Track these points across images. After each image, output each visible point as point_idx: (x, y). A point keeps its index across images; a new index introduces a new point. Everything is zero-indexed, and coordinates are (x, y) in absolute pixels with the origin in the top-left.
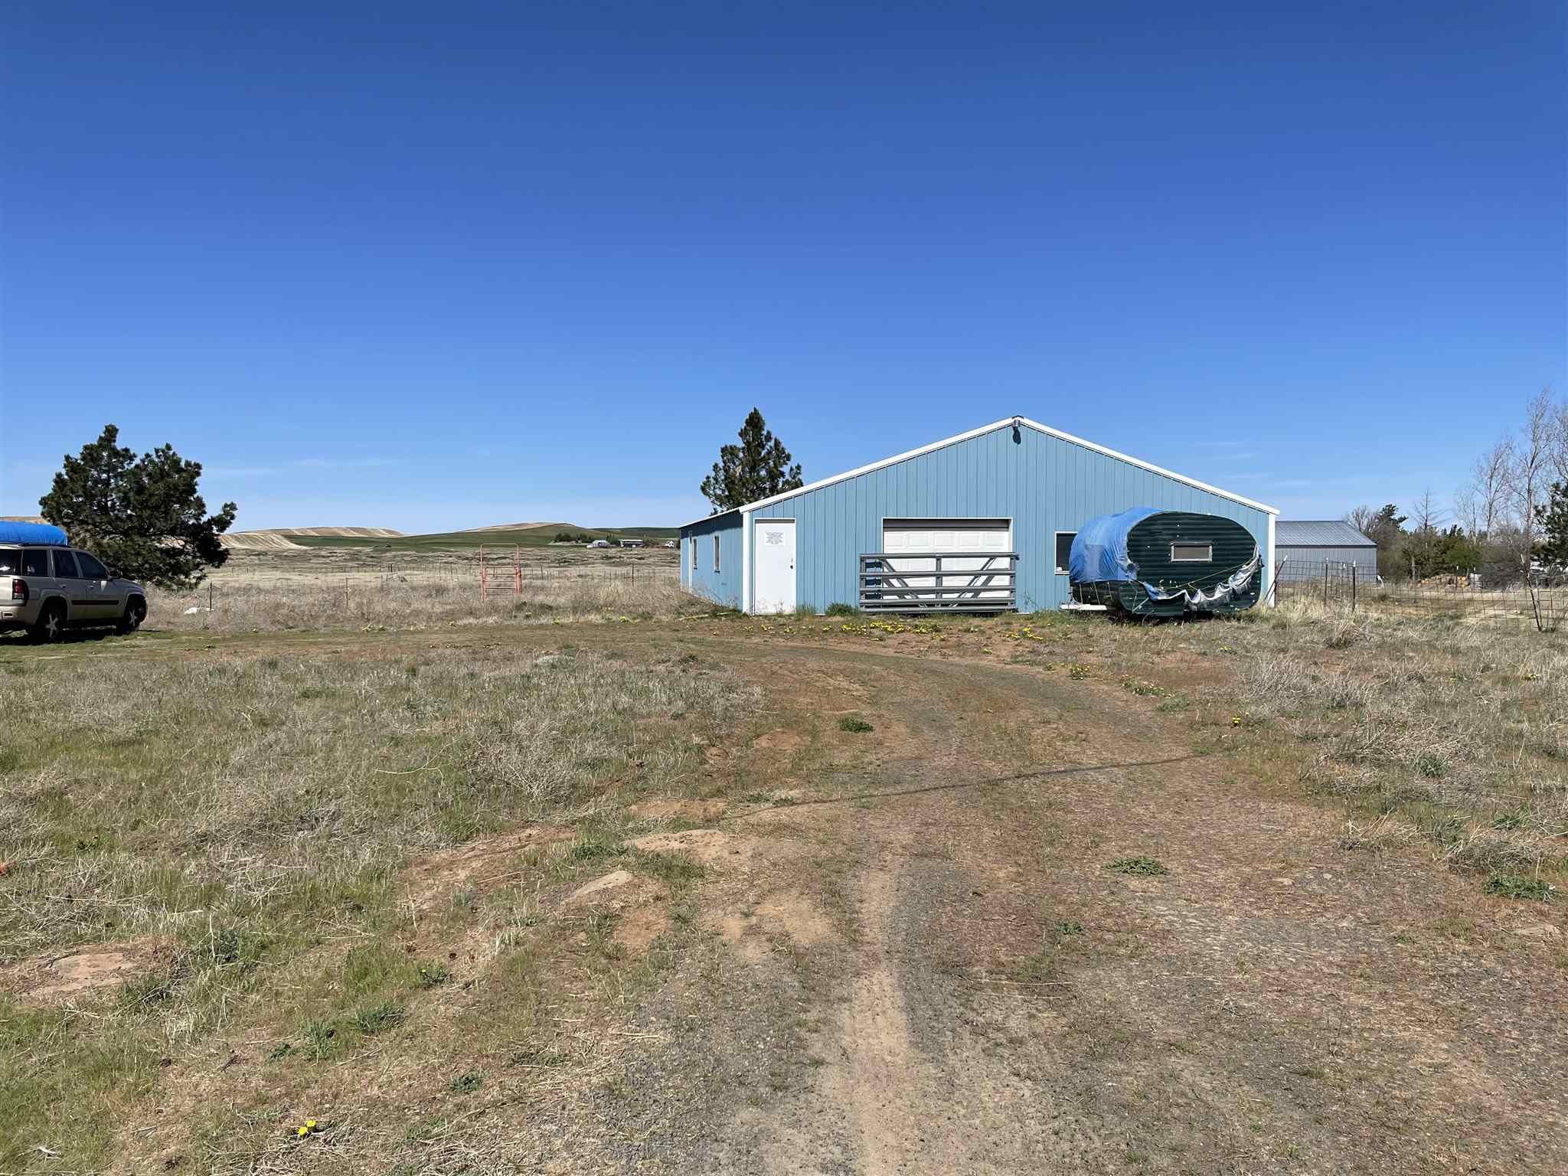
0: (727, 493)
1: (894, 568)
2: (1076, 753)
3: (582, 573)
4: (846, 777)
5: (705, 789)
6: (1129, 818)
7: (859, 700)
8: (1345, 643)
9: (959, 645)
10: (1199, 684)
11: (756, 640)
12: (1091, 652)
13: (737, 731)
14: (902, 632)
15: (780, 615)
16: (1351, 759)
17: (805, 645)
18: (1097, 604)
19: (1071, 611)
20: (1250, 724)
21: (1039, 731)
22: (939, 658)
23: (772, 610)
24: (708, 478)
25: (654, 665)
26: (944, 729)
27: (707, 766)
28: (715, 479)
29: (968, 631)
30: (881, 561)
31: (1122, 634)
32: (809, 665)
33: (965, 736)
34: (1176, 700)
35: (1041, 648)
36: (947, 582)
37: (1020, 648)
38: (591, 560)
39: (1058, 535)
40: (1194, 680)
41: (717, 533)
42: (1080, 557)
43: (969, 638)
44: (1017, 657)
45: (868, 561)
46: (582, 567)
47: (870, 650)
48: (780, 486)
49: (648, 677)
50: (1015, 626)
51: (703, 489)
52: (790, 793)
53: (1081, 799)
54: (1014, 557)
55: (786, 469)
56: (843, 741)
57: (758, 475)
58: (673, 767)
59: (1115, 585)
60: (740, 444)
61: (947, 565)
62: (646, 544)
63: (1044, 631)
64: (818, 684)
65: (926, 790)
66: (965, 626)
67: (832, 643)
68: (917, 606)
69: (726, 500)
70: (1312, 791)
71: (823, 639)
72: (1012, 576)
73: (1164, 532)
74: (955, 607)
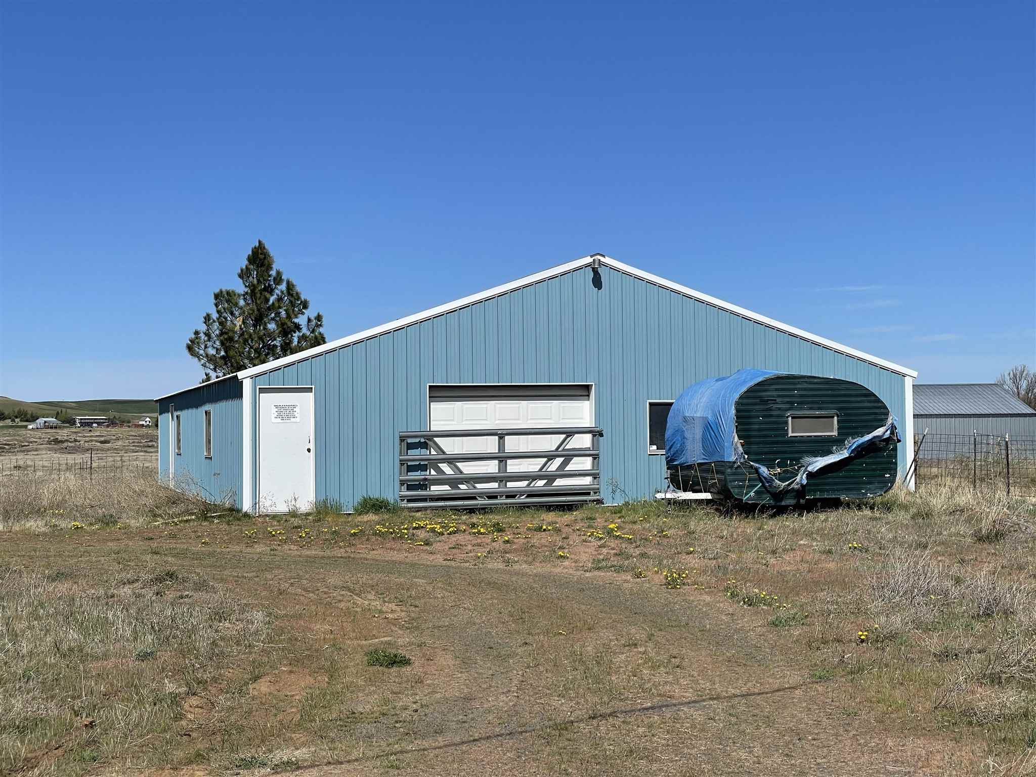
0: (223, 353)
1: (445, 449)
2: (666, 683)
3: (21, 463)
4: (372, 729)
5: (179, 754)
6: (728, 766)
7: (395, 625)
8: (996, 535)
9: (527, 549)
10: (822, 590)
11: (259, 548)
12: (691, 553)
13: (228, 674)
14: (455, 532)
15: (293, 514)
16: (996, 680)
17: (328, 553)
18: (700, 491)
19: (669, 501)
20: (881, 639)
21: (623, 657)
22: (501, 566)
23: (282, 508)
24: (197, 333)
25: (117, 587)
26: (502, 658)
27: (184, 723)
28: (207, 335)
29: (539, 529)
30: (426, 441)
31: (731, 529)
32: (331, 581)
33: (529, 667)
34: (792, 612)
35: (631, 550)
36: (513, 467)
37: (605, 551)
38: (35, 446)
39: (651, 404)
40: (814, 585)
41: (207, 407)
42: (679, 431)
43: (538, 539)
44: (599, 561)
45: (410, 441)
46: (20, 456)
47: (411, 558)
48: (295, 342)
49: (107, 604)
50: (600, 522)
51: (190, 348)
52: (297, 753)
53: (670, 742)
54: (597, 434)
55: (301, 320)
56: (370, 681)
57: (265, 329)
58: (137, 726)
59: (722, 466)
60: (240, 287)
61: (513, 444)
62: (112, 423)
63: (636, 527)
64: (342, 605)
65: (475, 740)
66: (536, 523)
67: (363, 550)
68: (474, 498)
69: (223, 362)
70: (949, 721)
71: (351, 545)
72: (595, 457)
73: (778, 400)
74: (523, 499)
